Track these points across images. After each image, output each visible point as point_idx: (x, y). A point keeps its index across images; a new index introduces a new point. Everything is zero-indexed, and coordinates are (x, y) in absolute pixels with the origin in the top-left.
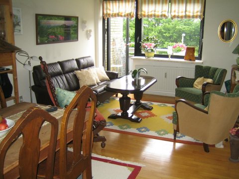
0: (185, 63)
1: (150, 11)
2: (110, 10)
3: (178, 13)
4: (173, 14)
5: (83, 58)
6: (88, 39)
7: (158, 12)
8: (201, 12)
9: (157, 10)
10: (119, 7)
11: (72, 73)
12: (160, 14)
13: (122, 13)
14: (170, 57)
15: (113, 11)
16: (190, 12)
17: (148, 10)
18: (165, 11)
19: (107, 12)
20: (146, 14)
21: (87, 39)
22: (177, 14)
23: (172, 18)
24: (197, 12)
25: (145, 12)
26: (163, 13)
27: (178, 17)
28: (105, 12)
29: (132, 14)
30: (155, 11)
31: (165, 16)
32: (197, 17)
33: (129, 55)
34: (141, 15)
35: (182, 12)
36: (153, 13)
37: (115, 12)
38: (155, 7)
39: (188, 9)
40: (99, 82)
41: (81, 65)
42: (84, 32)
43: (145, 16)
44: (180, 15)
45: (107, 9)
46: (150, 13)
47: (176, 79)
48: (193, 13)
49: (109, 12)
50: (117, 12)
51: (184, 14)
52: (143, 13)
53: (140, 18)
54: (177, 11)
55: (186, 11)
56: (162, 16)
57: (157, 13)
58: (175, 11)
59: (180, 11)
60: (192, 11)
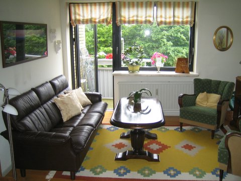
0: (179, 76)
1: (131, 15)
2: (79, 15)
3: (166, 18)
4: (159, 20)
5: (56, 78)
6: (57, 52)
7: (141, 17)
8: (191, 18)
9: (139, 15)
10: (91, 11)
11: (50, 102)
12: (143, 19)
13: (95, 19)
14: (159, 70)
15: (84, 16)
16: (179, 18)
17: (129, 15)
18: (150, 16)
19: (75, 17)
20: (127, 20)
21: (55, 53)
22: (163, 20)
23: (158, 25)
24: (187, 17)
25: (125, 18)
26: (148, 19)
27: (165, 23)
28: (73, 18)
29: (109, 20)
30: (137, 16)
31: (150, 22)
32: (187, 23)
33: (99, 68)
34: (121, 21)
35: (170, 18)
36: (135, 18)
37: (86, 18)
38: (138, 11)
39: (176, 14)
40: (83, 108)
41: (57, 88)
42: (53, 44)
43: (125, 22)
44: (168, 20)
45: (75, 13)
46: (131, 19)
47: (179, 97)
48: (183, 19)
49: (78, 17)
50: (89, 17)
51: (172, 20)
52: (123, 19)
53: (119, 24)
54: (163, 16)
55: (174, 16)
56: (146, 22)
57: (139, 19)
58: (161, 17)
59: (168, 16)
60: (181, 16)
